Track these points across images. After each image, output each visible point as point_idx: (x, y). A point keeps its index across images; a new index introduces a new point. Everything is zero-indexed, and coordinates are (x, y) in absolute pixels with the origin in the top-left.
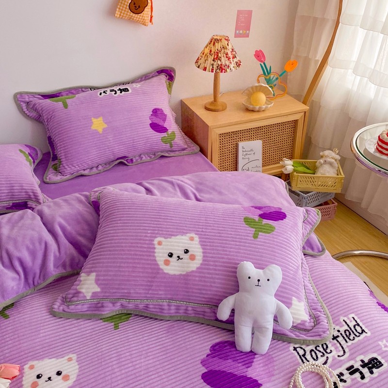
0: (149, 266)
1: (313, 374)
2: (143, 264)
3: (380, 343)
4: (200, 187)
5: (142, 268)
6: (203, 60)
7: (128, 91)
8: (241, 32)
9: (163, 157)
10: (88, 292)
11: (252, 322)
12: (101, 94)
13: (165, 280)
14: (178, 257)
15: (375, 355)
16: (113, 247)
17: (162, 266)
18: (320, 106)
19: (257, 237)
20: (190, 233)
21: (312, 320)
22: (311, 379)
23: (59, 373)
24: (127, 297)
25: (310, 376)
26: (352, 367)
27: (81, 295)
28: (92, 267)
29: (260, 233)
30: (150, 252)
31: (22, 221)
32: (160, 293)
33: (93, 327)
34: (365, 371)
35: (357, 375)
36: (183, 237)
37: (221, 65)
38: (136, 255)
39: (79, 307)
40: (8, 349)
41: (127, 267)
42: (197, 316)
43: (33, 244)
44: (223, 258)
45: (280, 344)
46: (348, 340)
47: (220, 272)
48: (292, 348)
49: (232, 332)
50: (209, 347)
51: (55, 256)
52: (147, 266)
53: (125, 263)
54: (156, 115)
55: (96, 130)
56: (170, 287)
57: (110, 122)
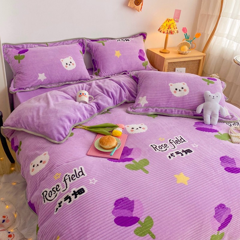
2: (165, 92)
5: (165, 94)
7: (129, 40)
10: (143, 104)
11: (211, 113)
12: (118, 41)
13: (175, 99)
16: (152, 87)
17: (173, 93)
19: (209, 85)
21: (231, 116)
24: (158, 106)
27: (140, 105)
28: (144, 94)
29: (210, 83)
30: (168, 88)
32: (172, 104)
36: (180, 83)
38: (162, 89)
39: (139, 109)
41: (159, 94)
42: (186, 114)
48: (225, 124)
49: (203, 119)
50: (194, 123)
52: (167, 93)
54: (141, 53)
55: (117, 56)
56: (176, 102)
57: (123, 53)
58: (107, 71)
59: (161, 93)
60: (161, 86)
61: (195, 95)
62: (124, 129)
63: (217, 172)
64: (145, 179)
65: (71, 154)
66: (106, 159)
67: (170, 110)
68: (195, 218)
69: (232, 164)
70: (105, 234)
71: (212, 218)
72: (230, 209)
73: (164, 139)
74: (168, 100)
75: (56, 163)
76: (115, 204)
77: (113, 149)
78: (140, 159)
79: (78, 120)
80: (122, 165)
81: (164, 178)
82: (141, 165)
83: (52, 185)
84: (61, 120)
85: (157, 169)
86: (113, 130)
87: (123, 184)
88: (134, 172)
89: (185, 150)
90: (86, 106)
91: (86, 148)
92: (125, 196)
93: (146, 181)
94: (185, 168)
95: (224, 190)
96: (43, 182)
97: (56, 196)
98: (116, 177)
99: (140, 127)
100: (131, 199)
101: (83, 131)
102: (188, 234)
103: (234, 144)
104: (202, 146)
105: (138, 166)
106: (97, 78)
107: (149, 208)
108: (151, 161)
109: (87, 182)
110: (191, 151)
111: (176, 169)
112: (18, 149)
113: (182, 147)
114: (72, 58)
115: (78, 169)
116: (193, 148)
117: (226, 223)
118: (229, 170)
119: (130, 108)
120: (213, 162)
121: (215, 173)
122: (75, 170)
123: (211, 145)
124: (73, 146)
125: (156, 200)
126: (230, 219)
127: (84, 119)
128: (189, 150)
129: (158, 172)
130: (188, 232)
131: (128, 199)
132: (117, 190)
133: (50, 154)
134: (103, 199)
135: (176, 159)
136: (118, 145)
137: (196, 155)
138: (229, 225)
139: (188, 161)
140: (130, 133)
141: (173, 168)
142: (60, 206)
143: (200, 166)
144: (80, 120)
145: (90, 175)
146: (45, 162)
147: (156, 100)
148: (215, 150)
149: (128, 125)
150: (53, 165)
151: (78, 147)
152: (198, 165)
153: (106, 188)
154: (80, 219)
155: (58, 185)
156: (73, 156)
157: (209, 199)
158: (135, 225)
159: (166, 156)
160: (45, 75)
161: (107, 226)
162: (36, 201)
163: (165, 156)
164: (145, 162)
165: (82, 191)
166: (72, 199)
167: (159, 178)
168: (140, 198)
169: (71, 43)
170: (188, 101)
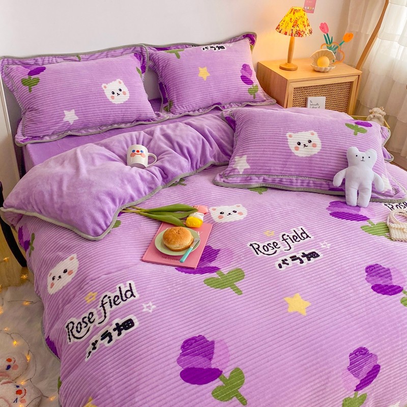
0: (285, 151)
2: (280, 149)
5: (279, 152)
7: (224, 48)
9: (248, 105)
10: (241, 169)
12: (204, 49)
13: (296, 161)
14: (305, 145)
16: (257, 138)
17: (293, 150)
18: (369, 72)
19: (356, 135)
21: (394, 191)
24: (268, 173)
27: (236, 170)
28: (243, 152)
29: (358, 133)
30: (284, 141)
31: (179, 128)
32: (292, 170)
36: (306, 132)
38: (275, 143)
39: (235, 179)
41: (269, 151)
42: (316, 187)
43: (195, 140)
44: (335, 146)
45: (375, 203)
48: (383, 205)
51: (210, 149)
52: (282, 151)
53: (267, 148)
54: (246, 70)
55: (202, 77)
56: (298, 165)
57: (212, 72)
58: (185, 103)
59: (271, 150)
60: (272, 138)
61: (331, 154)
62: (207, 214)
63: (358, 292)
64: (234, 305)
65: (114, 258)
66: (174, 268)
67: (288, 181)
68: (315, 372)
69: (386, 279)
70: (164, 396)
71: (345, 371)
72: (376, 356)
73: (273, 233)
74: (284, 163)
75: (89, 274)
76: (183, 347)
77: (186, 251)
78: (230, 269)
79: (129, 198)
80: (199, 279)
81: (266, 303)
82: (231, 279)
83: (81, 313)
84: (99, 199)
85: (256, 287)
86: (188, 216)
87: (197, 313)
88: (218, 292)
89: (306, 253)
90: (142, 172)
91: (141, 248)
92: (200, 334)
93: (236, 308)
94: (304, 285)
95: (368, 323)
96: (68, 305)
97: (88, 331)
98: (187, 301)
99: (234, 211)
100: (210, 339)
101: (138, 217)
102: (304, 398)
103: (393, 243)
104: (337, 247)
105: (225, 281)
106: (168, 118)
107: (239, 354)
108: (249, 273)
109: (139, 308)
110: (318, 256)
111: (289, 287)
112: (30, 247)
113: (303, 248)
114: (121, 81)
115: (126, 287)
116: (321, 250)
117: (370, 378)
118: (379, 289)
119: (220, 175)
120: (352, 276)
121: (354, 294)
122: (120, 288)
123: (353, 244)
124: (119, 245)
125: (251, 341)
126: (375, 372)
127: (139, 197)
128: (315, 252)
129: (258, 293)
130: (302, 394)
131: (204, 338)
132: (188, 324)
133: (79, 259)
134: (163, 338)
135: (290, 268)
136: (195, 244)
137: (325, 262)
138: (374, 381)
139: (310, 273)
140: (217, 222)
141: (283, 286)
142: (94, 348)
143: (330, 282)
144: (132, 199)
145: (145, 296)
146: (71, 273)
147: (264, 163)
148: (359, 253)
149: (215, 208)
150: (84, 277)
151: (127, 247)
152: (327, 279)
153: (170, 320)
154: (125, 370)
155: (91, 313)
156: (118, 263)
157: (340, 339)
158: (214, 382)
159: (273, 263)
160: (75, 113)
161: (168, 383)
162: (57, 338)
163: (271, 264)
164: (238, 274)
165: (129, 323)
166: (113, 338)
167: (258, 303)
168: (224, 337)
169: (122, 54)
170: (320, 164)
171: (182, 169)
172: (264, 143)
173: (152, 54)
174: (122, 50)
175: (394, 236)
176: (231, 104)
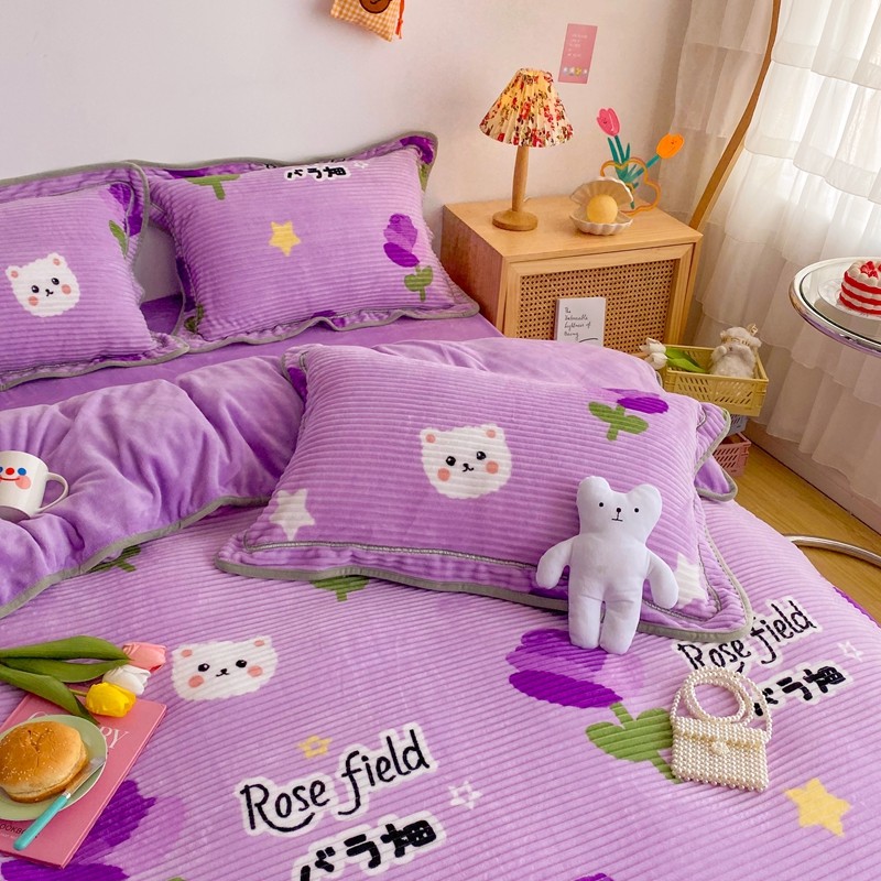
0: (411, 480)
1: (716, 690)
2: (398, 475)
3: (840, 645)
4: (494, 360)
5: (396, 483)
6: (498, 117)
7: (344, 173)
8: (572, 70)
9: (404, 318)
10: (290, 527)
11: (603, 591)
12: (290, 175)
13: (439, 509)
14: (466, 465)
15: (830, 664)
16: (342, 442)
17: (435, 481)
18: (724, 235)
19: (614, 438)
20: (487, 423)
21: (713, 602)
22: (711, 696)
23: (241, 664)
24: (365, 539)
25: (709, 692)
26: (789, 680)
27: (278, 531)
28: (301, 479)
29: (620, 431)
30: (412, 453)
31: (153, 397)
32: (429, 533)
33: (297, 595)
34: (813, 687)
35: (798, 693)
36: (476, 430)
37: (535, 130)
38: (386, 458)
39: (273, 555)
40: (138, 622)
41: (369, 480)
42: (495, 584)
43: (181, 436)
44: (550, 471)
45: (653, 640)
46: (780, 636)
47: (544, 498)
48: (674, 645)
49: (563, 615)
50: (520, 636)
51: (222, 463)
52: (405, 480)
53: (363, 472)
54: (398, 229)
55: (278, 249)
56: (447, 522)
57: (307, 234)
58: (234, 313)
59: (376, 477)
60: (382, 443)
61: (535, 493)
67: (420, 562)
74: (407, 514)
86: (99, 680)
99: (239, 662)
106: (187, 349)
114: (62, 259)
116: (450, 813)
119: (238, 540)
136: (82, 780)
140: (182, 695)
147: (352, 513)
149: (190, 647)
169: (79, 187)
170: (504, 520)
171: (126, 520)
172: (357, 456)
173: (157, 188)
174: (78, 177)
175: (679, 767)
176: (363, 313)
